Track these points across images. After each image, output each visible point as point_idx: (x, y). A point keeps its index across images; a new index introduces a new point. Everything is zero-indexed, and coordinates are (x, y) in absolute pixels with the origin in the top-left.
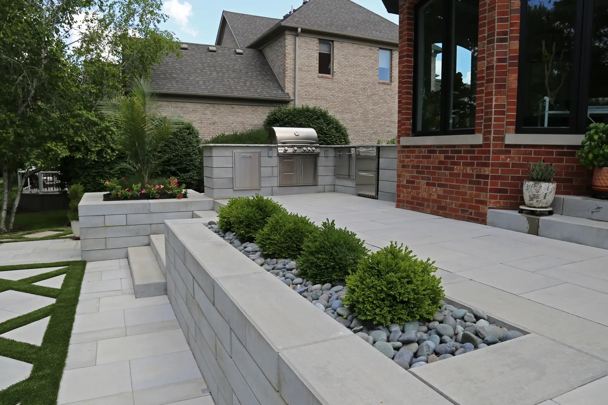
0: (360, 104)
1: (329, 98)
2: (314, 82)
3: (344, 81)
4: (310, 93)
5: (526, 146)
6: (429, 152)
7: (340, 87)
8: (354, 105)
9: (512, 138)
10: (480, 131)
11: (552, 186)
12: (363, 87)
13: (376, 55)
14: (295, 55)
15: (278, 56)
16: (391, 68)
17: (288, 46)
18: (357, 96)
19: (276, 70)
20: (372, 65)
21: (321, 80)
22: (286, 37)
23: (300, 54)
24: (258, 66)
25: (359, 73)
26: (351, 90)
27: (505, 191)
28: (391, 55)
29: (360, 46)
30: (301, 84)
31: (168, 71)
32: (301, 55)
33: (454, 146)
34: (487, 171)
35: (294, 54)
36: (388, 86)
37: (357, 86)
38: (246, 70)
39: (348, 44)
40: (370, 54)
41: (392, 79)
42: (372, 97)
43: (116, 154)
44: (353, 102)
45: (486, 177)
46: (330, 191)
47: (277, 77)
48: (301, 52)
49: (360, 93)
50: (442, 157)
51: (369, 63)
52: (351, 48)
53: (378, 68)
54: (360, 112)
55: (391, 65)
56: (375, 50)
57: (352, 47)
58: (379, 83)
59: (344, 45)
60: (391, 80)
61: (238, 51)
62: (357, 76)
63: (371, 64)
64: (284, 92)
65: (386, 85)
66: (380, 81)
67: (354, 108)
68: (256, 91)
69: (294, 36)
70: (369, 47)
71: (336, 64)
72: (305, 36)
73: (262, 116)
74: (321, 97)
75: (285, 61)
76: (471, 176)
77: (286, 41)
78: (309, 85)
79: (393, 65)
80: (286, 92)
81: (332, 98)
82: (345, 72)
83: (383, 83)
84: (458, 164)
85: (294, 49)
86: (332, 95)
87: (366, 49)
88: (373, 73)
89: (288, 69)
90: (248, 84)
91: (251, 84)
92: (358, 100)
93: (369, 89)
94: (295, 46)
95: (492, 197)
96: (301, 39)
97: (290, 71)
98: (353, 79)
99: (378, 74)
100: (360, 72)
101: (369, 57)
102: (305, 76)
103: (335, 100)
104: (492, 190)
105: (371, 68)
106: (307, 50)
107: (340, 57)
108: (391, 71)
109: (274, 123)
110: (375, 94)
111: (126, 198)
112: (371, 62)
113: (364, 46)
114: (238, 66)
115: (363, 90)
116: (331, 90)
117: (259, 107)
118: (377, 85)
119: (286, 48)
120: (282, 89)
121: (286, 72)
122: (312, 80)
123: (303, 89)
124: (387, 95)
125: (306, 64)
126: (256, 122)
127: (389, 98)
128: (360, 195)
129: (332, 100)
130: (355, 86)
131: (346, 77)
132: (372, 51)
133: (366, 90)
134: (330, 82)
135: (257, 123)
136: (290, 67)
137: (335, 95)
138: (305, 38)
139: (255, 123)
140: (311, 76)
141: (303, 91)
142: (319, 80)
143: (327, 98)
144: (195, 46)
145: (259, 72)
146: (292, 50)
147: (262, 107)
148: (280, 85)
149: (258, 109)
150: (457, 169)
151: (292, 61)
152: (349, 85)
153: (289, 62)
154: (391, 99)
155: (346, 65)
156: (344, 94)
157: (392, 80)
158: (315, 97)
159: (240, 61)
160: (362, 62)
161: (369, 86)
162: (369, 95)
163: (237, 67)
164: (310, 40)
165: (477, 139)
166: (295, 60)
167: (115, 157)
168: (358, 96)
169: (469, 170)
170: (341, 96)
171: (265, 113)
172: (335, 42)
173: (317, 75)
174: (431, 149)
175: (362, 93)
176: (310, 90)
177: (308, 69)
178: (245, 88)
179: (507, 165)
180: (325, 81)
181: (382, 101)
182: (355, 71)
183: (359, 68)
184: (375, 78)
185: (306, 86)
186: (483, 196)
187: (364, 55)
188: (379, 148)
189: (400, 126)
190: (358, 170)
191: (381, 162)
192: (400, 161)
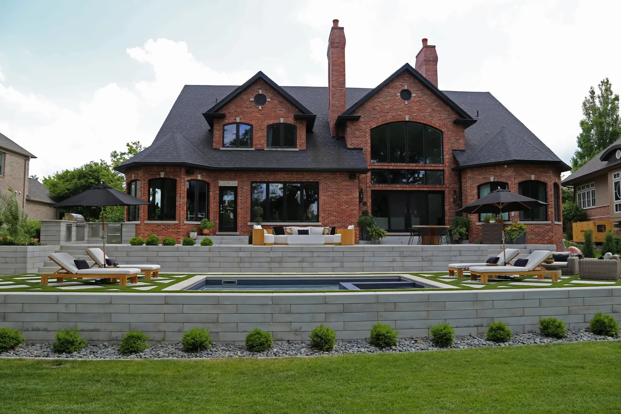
5: (192, 224)
6: (158, 225)
9: (186, 222)
10: (177, 220)
11: (196, 233)
27: (184, 235)
28: (5, 156)
33: (163, 224)
34: (180, 230)
45: (180, 232)
50: (163, 227)
76: (175, 232)
79: (6, 164)
84: (170, 229)
95: (182, 237)
104: (182, 235)
108: (5, 168)
150: (169, 230)
157: (5, 175)
165: (177, 222)
169: (174, 230)
174: (159, 225)
179: (184, 229)
186: (179, 237)
188: (122, 224)
189: (144, 217)
190: (108, 233)
191: (124, 230)
192: (144, 228)
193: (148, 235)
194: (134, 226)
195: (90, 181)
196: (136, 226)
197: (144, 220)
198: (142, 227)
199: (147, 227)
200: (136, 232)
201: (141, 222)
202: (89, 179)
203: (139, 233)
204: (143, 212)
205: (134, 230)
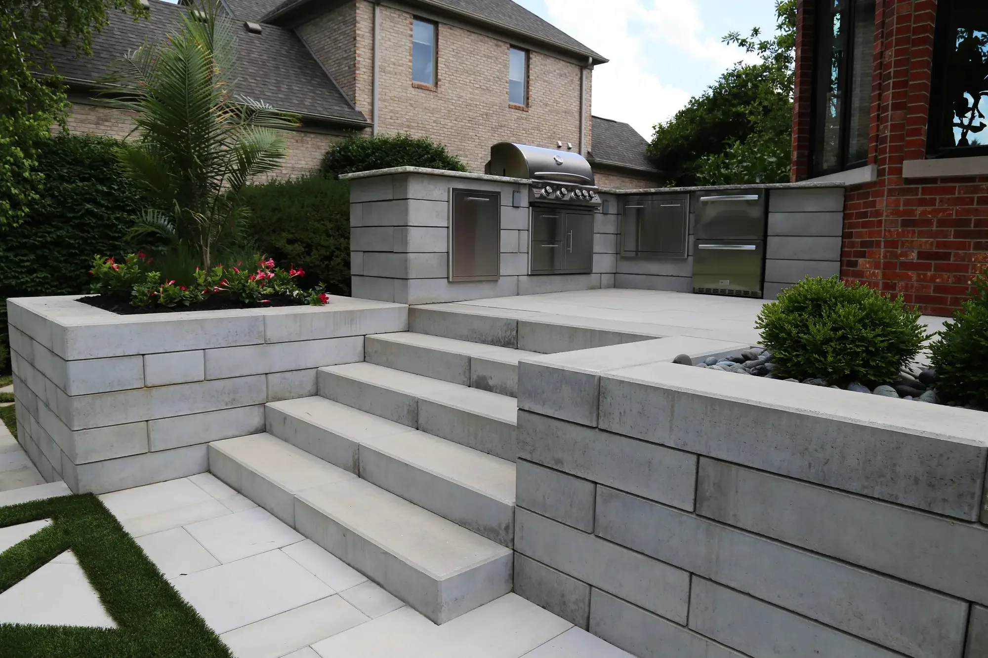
0: (480, 141)
1: (431, 127)
2: (405, 94)
3: (455, 98)
4: (397, 115)
7: (448, 109)
8: (470, 142)
12: (485, 111)
13: (505, 56)
14: (374, 41)
15: (336, 40)
16: (528, 82)
17: (361, 22)
18: (475, 126)
19: (330, 69)
20: (498, 74)
21: (417, 94)
22: (357, 5)
23: (382, 39)
24: (294, 58)
25: (477, 86)
26: (466, 115)
28: (528, 59)
29: (481, 38)
30: (383, 97)
31: (117, 47)
32: (383, 41)
35: (371, 38)
36: (523, 114)
37: (475, 108)
38: (273, 62)
39: (461, 31)
40: (495, 54)
41: (530, 101)
42: (499, 130)
43: (23, 214)
44: (469, 137)
46: (609, 287)
47: (335, 82)
48: (384, 35)
49: (481, 121)
51: (495, 70)
52: (466, 39)
53: (508, 80)
54: (480, 155)
55: (528, 77)
56: (503, 47)
57: (468, 38)
58: (510, 107)
59: (455, 33)
60: (528, 104)
61: (252, 25)
62: (476, 91)
63: (498, 71)
64: (353, 109)
65: (521, 112)
66: (511, 103)
67: (470, 148)
68: (302, 102)
69: (372, 5)
70: (495, 42)
71: (442, 66)
72: (390, 8)
73: (313, 153)
74: (416, 125)
75: (355, 51)
77: (358, 11)
78: (397, 99)
79: (531, 77)
80: (357, 109)
81: (435, 128)
82: (456, 81)
83: (515, 106)
85: (370, 28)
86: (434, 122)
87: (490, 43)
88: (501, 89)
89: (360, 66)
90: (284, 88)
91: (290, 88)
92: (478, 135)
93: (494, 115)
94: (374, 23)
96: (384, 12)
97: (364, 70)
98: (469, 96)
99: (508, 90)
100: (481, 84)
101: (494, 58)
102: (390, 82)
103: (441, 132)
105: (497, 79)
106: (393, 34)
107: (448, 53)
108: (528, 87)
109: (345, 166)
110: (503, 125)
111: (180, 307)
112: (497, 68)
113: (486, 39)
114: (257, 53)
115: (485, 116)
116: (433, 111)
117: (308, 135)
118: (507, 109)
119: (357, 25)
120: (349, 103)
121: (357, 72)
122: (402, 92)
123: (386, 106)
124: (522, 129)
125: (393, 60)
126: (303, 164)
127: (525, 135)
128: (701, 291)
129: (435, 131)
130: (472, 108)
131: (458, 90)
132: (499, 49)
133: (490, 117)
134: (432, 97)
135: (304, 166)
136: (364, 63)
137: (440, 121)
138: (391, 10)
139: (300, 166)
140: (401, 84)
141: (386, 110)
142: (414, 93)
143: (427, 127)
144: (163, 6)
145: (299, 69)
146: (367, 31)
147: (312, 136)
148: (342, 96)
149: (305, 138)
151: (367, 51)
152: (463, 106)
153: (363, 53)
154: (527, 135)
155: (459, 70)
156: (455, 122)
157: (530, 104)
158: (407, 123)
159: (259, 45)
160: (484, 66)
161: (495, 110)
162: (494, 127)
163: (255, 56)
164: (399, 15)
166: (373, 49)
167: (21, 221)
168: (477, 126)
170: (449, 124)
171: (319, 147)
172: (440, 25)
173: (411, 83)
175: (484, 122)
176: (398, 109)
177: (396, 70)
178: (280, 96)
180: (424, 95)
181: (515, 139)
182: (472, 82)
183: (479, 78)
184: (503, 97)
185: (392, 101)
187: (485, 53)
188: (768, 191)
189: (901, 138)
190: (698, 241)
191: (776, 220)
192: (896, 213)
193: (921, 255)
194: (835, 203)
195: (734, 110)
196: (846, 198)
197: (900, 160)
198: (882, 203)
199: (921, 202)
200: (844, 236)
201: (880, 173)
202: (734, 106)
203: (864, 244)
204: (896, 107)
205: (836, 223)
